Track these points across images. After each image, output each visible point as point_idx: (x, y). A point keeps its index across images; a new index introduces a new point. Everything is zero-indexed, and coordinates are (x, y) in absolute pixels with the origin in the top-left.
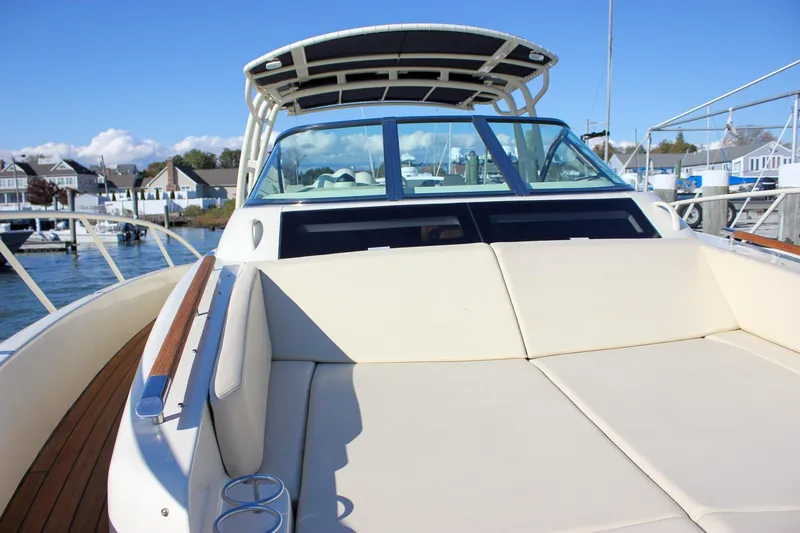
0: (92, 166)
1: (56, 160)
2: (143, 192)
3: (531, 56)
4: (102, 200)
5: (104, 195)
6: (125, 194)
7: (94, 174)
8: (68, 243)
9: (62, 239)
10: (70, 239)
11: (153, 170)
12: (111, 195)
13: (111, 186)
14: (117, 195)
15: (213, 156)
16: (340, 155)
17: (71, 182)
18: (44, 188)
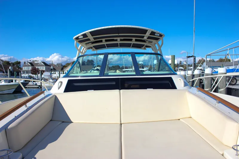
0: (49, 64)
1: (40, 62)
2: (63, 72)
3: (155, 34)
4: (51, 74)
5: (52, 72)
6: (58, 72)
7: (50, 66)
8: (39, 86)
9: (38, 84)
10: (40, 84)
11: (67, 65)
12: (54, 72)
13: (54, 70)
14: (56, 72)
15: (85, 61)
16: (121, 62)
17: (44, 68)
18: (35, 70)
